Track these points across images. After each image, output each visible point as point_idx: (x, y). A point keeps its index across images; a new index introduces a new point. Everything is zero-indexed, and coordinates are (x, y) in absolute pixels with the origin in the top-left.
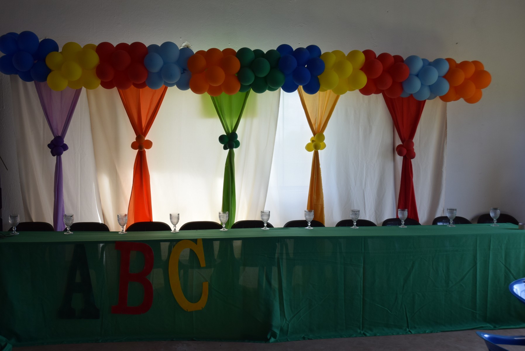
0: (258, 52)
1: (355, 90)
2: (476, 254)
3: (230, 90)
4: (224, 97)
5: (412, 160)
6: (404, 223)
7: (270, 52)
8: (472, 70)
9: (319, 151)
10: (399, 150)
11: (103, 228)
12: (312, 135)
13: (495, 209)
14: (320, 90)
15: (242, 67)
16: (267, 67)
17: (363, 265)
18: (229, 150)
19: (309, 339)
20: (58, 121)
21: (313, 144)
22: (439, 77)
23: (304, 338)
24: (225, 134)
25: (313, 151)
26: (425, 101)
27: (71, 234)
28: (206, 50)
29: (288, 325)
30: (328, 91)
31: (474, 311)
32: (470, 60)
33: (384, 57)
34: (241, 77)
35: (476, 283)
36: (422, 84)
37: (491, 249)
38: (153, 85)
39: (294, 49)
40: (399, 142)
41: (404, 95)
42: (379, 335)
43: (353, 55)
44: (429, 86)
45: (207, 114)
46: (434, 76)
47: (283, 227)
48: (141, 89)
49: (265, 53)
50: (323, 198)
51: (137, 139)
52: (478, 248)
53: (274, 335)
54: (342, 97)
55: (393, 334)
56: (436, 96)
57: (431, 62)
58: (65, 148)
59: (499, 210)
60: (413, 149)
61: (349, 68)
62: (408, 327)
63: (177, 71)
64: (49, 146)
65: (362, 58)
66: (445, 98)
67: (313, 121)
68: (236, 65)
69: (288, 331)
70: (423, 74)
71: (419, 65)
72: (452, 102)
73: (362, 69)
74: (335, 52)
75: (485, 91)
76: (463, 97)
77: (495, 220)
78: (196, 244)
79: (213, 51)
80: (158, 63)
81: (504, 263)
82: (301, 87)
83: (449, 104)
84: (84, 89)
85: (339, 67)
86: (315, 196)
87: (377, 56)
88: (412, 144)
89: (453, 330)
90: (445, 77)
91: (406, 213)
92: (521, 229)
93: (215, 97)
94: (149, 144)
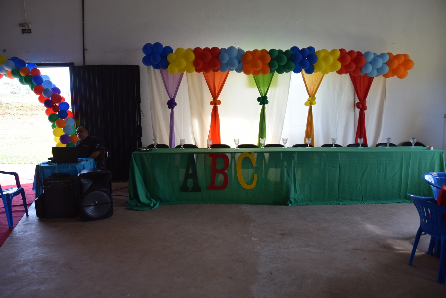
0: (280, 51)
1: (333, 71)
2: (402, 162)
3: (264, 72)
4: (261, 76)
5: (365, 111)
6: (361, 145)
7: (287, 51)
8: (403, 59)
9: (313, 106)
10: (358, 105)
11: (195, 147)
12: (309, 97)
13: (414, 138)
14: (314, 72)
15: (272, 60)
16: (285, 59)
17: (339, 167)
18: (262, 105)
19: (309, 205)
20: (172, 90)
21: (309, 102)
22: (383, 63)
23: (307, 204)
24: (261, 97)
25: (309, 106)
26: (373, 78)
27: (184, 149)
28: (252, 51)
29: (298, 197)
30: (318, 72)
31: (400, 193)
32: (401, 53)
33: (351, 52)
34: (271, 65)
35: (402, 178)
36: (373, 68)
37: (411, 160)
38: (223, 70)
39: (300, 49)
40: (357, 101)
41: (362, 74)
42: (346, 204)
43: (333, 52)
44: (377, 69)
45: (251, 86)
46: (380, 63)
47: (292, 147)
48: (215, 73)
49: (284, 52)
50: (313, 132)
51: (213, 99)
52: (403, 159)
53: (291, 202)
54: (326, 76)
55: (354, 204)
56: (381, 75)
57: (378, 55)
58: (175, 104)
59: (416, 139)
60: (366, 105)
61: (332, 59)
62: (363, 201)
63: (236, 62)
64: (168, 103)
65: (339, 53)
66: (386, 76)
67: (309, 89)
68: (269, 58)
69: (298, 201)
70: (373, 62)
71: (371, 57)
72: (390, 78)
73: (338, 60)
74: (323, 50)
75: (409, 72)
76: (396, 75)
77: (413, 145)
78: (251, 154)
79: (255, 51)
80: (226, 58)
81: (418, 168)
82: (303, 70)
83: (387, 79)
84: (185, 73)
85: (326, 59)
86: (309, 131)
87: (347, 52)
88: (366, 102)
89: (388, 203)
90: (386, 63)
91: (362, 140)
92: (428, 149)
93: (255, 77)
94: (219, 102)
